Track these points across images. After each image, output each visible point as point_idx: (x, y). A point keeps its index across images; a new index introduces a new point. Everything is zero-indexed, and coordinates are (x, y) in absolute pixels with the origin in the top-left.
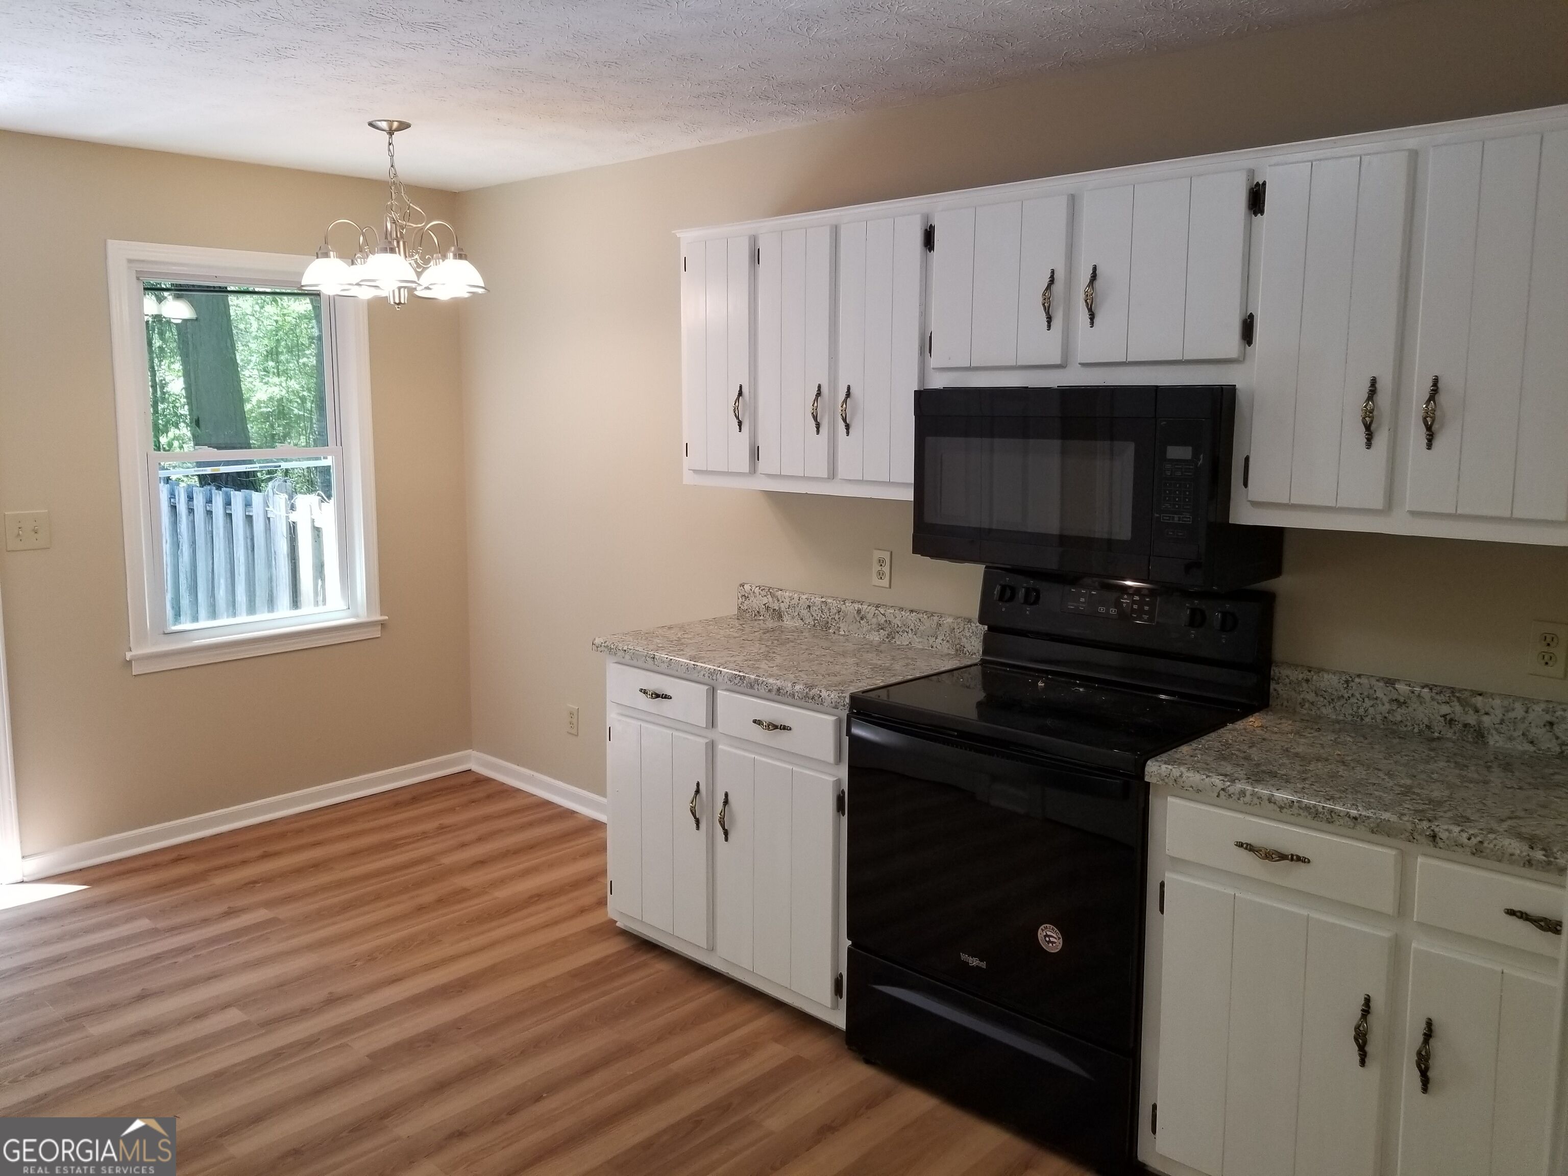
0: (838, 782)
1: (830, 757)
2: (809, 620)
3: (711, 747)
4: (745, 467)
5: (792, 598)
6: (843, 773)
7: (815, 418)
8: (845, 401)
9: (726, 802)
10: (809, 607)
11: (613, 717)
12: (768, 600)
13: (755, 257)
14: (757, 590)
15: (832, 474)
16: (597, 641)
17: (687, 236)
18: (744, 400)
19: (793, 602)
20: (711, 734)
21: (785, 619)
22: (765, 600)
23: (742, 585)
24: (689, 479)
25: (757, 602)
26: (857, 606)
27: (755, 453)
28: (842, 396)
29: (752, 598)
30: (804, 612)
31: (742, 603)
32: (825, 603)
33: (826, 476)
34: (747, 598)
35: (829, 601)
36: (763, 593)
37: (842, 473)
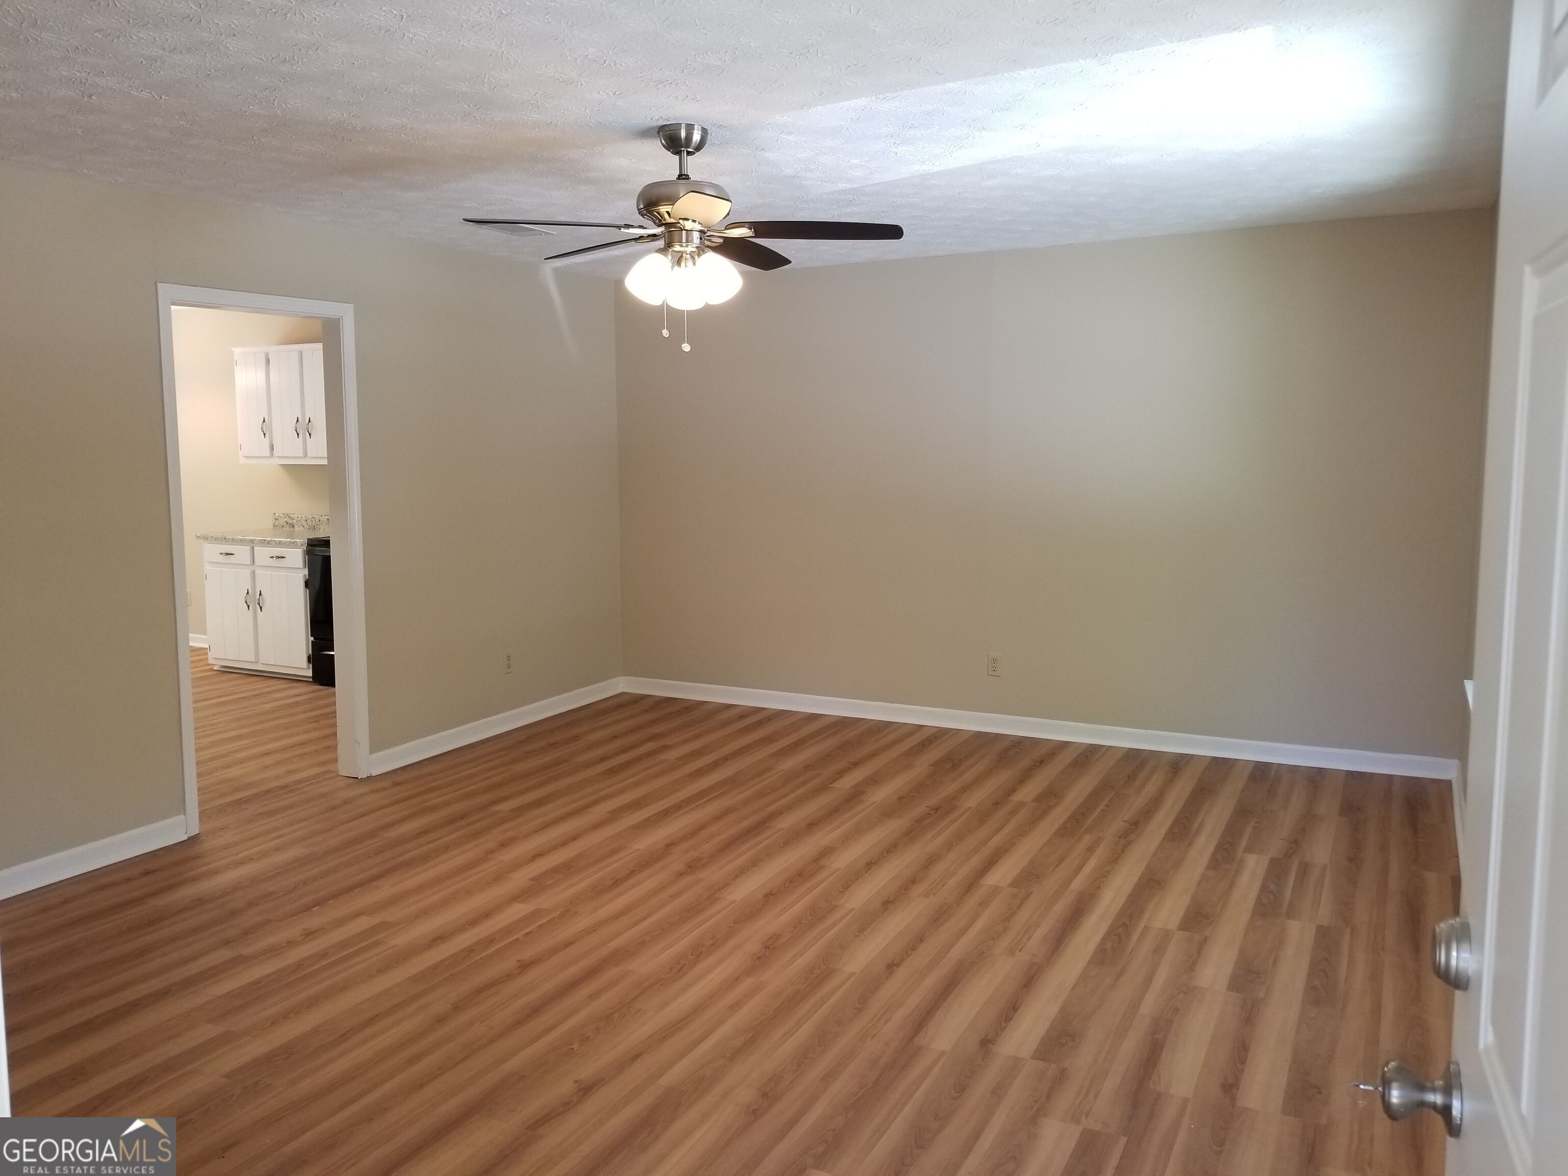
0: (306, 575)
1: (301, 566)
2: (306, 526)
3: (253, 573)
4: (268, 454)
5: (298, 517)
6: (306, 572)
7: (296, 431)
8: (308, 424)
9: (260, 595)
10: (306, 520)
11: (208, 568)
12: (287, 519)
13: (268, 361)
14: (282, 515)
15: (305, 455)
16: (198, 535)
17: (237, 350)
18: (266, 423)
19: (299, 519)
20: (252, 568)
21: (295, 527)
22: (286, 520)
23: (275, 514)
24: (242, 461)
25: (282, 521)
26: (327, 517)
27: (272, 448)
28: (307, 422)
29: (279, 519)
30: (304, 523)
31: (275, 522)
32: (313, 517)
33: (302, 456)
34: (277, 519)
35: (315, 516)
36: (285, 516)
37: (309, 454)
